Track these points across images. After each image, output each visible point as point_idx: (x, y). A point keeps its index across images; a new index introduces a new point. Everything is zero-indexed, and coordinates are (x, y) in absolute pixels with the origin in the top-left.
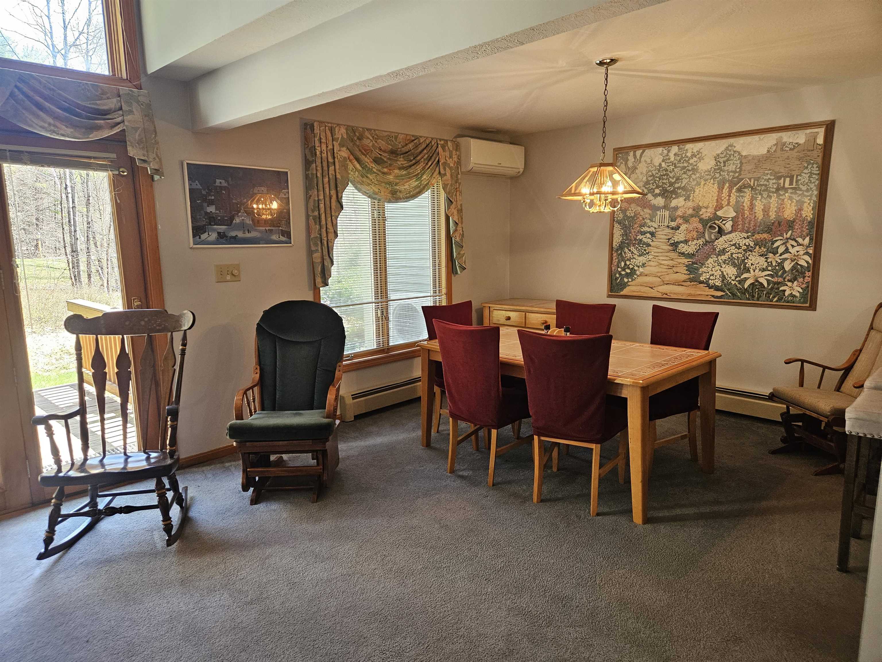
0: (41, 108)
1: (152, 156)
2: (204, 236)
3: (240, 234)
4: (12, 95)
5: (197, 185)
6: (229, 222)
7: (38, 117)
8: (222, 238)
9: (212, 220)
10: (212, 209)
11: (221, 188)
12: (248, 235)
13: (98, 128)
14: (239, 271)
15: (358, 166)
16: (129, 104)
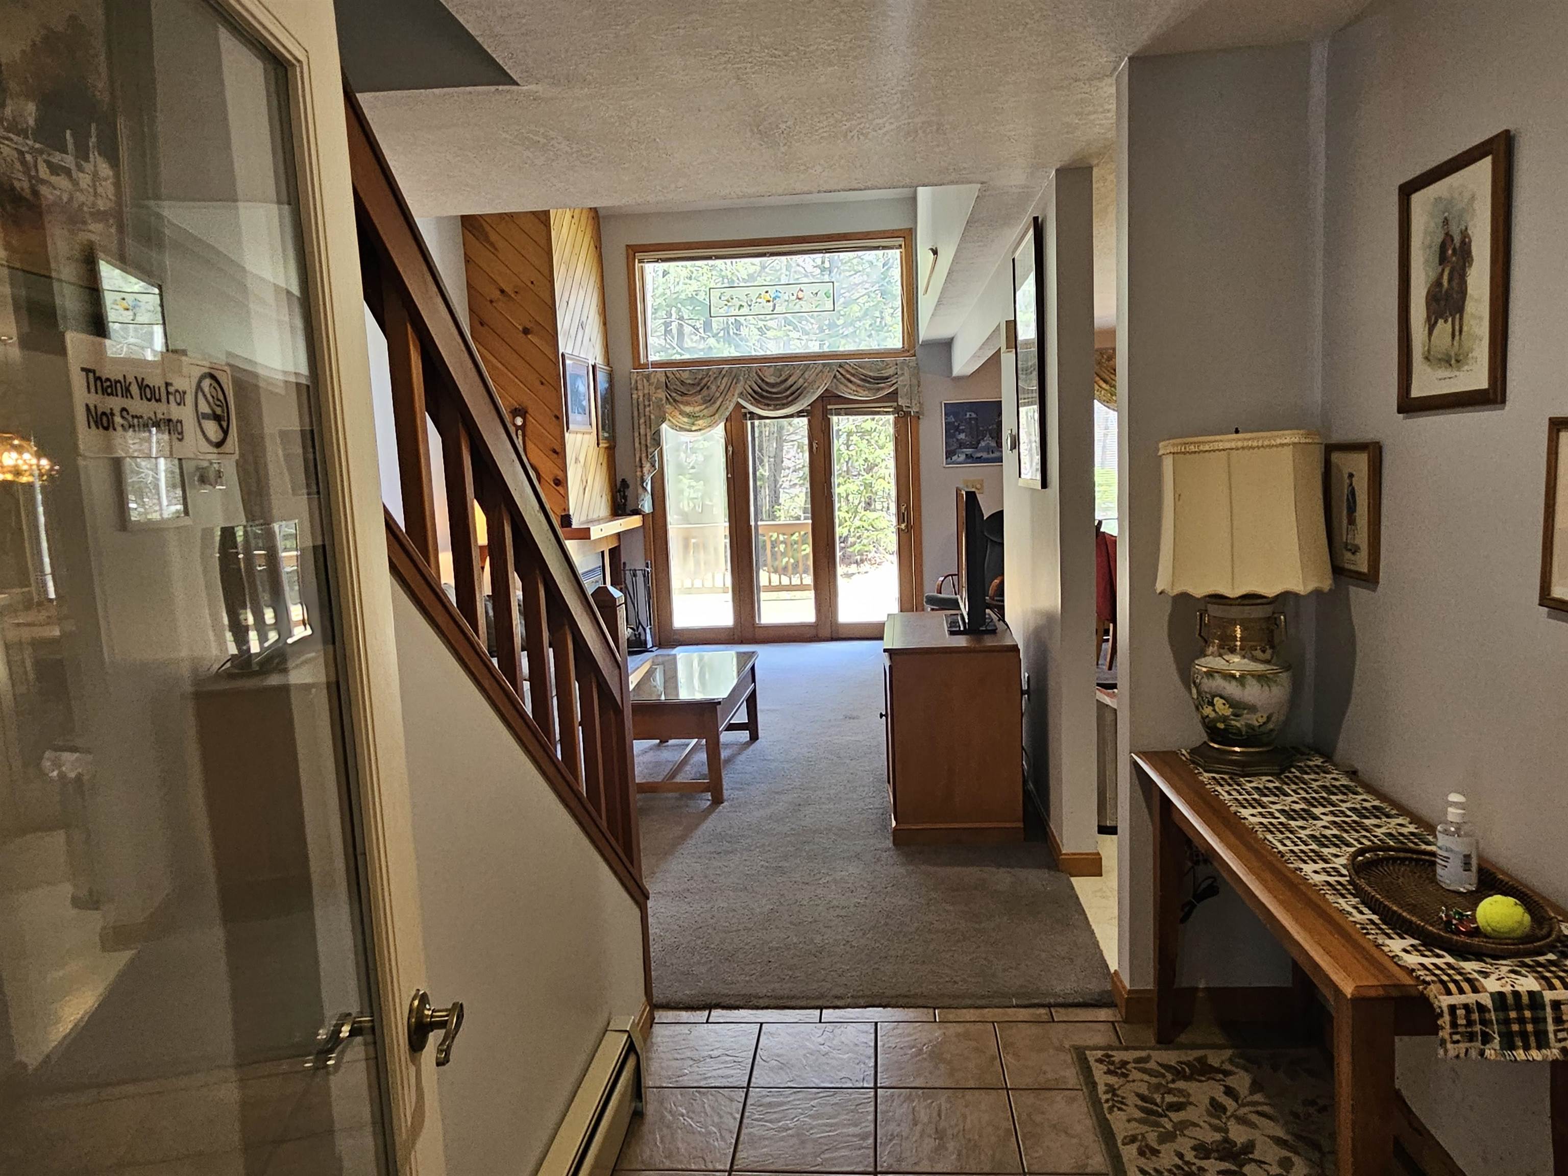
0: (851, 382)
1: (914, 402)
2: (954, 458)
3: (985, 455)
4: (835, 377)
5: (952, 419)
6: (975, 447)
7: (846, 386)
8: (970, 458)
9: (961, 445)
10: (962, 436)
11: (970, 419)
12: (992, 455)
13: (883, 388)
14: (982, 485)
15: (1104, 385)
16: (902, 369)
